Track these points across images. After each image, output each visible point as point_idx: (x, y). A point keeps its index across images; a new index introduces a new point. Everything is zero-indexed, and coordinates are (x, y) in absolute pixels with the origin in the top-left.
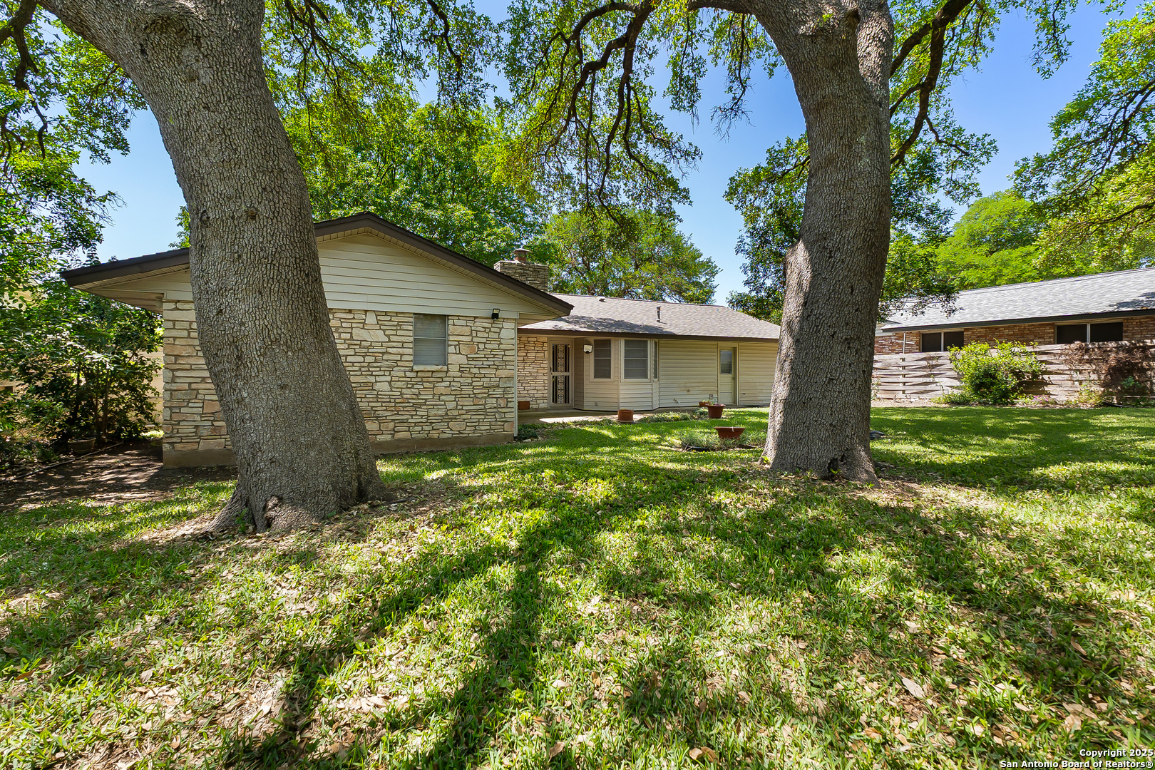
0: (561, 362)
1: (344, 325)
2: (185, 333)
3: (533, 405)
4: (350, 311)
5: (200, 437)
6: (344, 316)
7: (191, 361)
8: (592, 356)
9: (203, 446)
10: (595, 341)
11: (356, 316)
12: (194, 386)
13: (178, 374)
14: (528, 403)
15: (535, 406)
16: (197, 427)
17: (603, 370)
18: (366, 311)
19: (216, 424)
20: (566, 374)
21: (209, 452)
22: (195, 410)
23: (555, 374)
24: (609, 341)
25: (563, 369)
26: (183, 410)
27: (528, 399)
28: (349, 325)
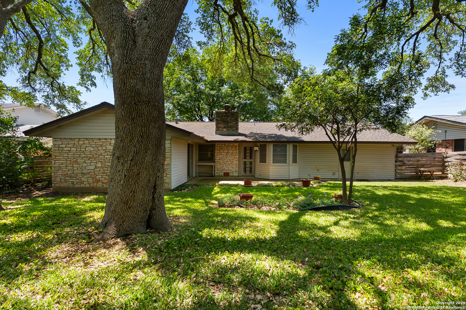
0: (248, 155)
1: (104, 144)
2: (57, 149)
3: (231, 174)
4: (106, 139)
5: (61, 182)
6: (103, 141)
7: (59, 157)
8: (259, 152)
9: (62, 185)
10: (260, 145)
11: (108, 141)
12: (60, 166)
13: (56, 162)
14: (229, 173)
15: (232, 175)
16: (61, 179)
17: (263, 160)
18: (111, 139)
19: (66, 178)
20: (251, 160)
21: (64, 187)
22: (60, 173)
23: (245, 160)
24: (266, 145)
25: (249, 158)
26: (57, 173)
27: (229, 172)
28: (105, 144)
